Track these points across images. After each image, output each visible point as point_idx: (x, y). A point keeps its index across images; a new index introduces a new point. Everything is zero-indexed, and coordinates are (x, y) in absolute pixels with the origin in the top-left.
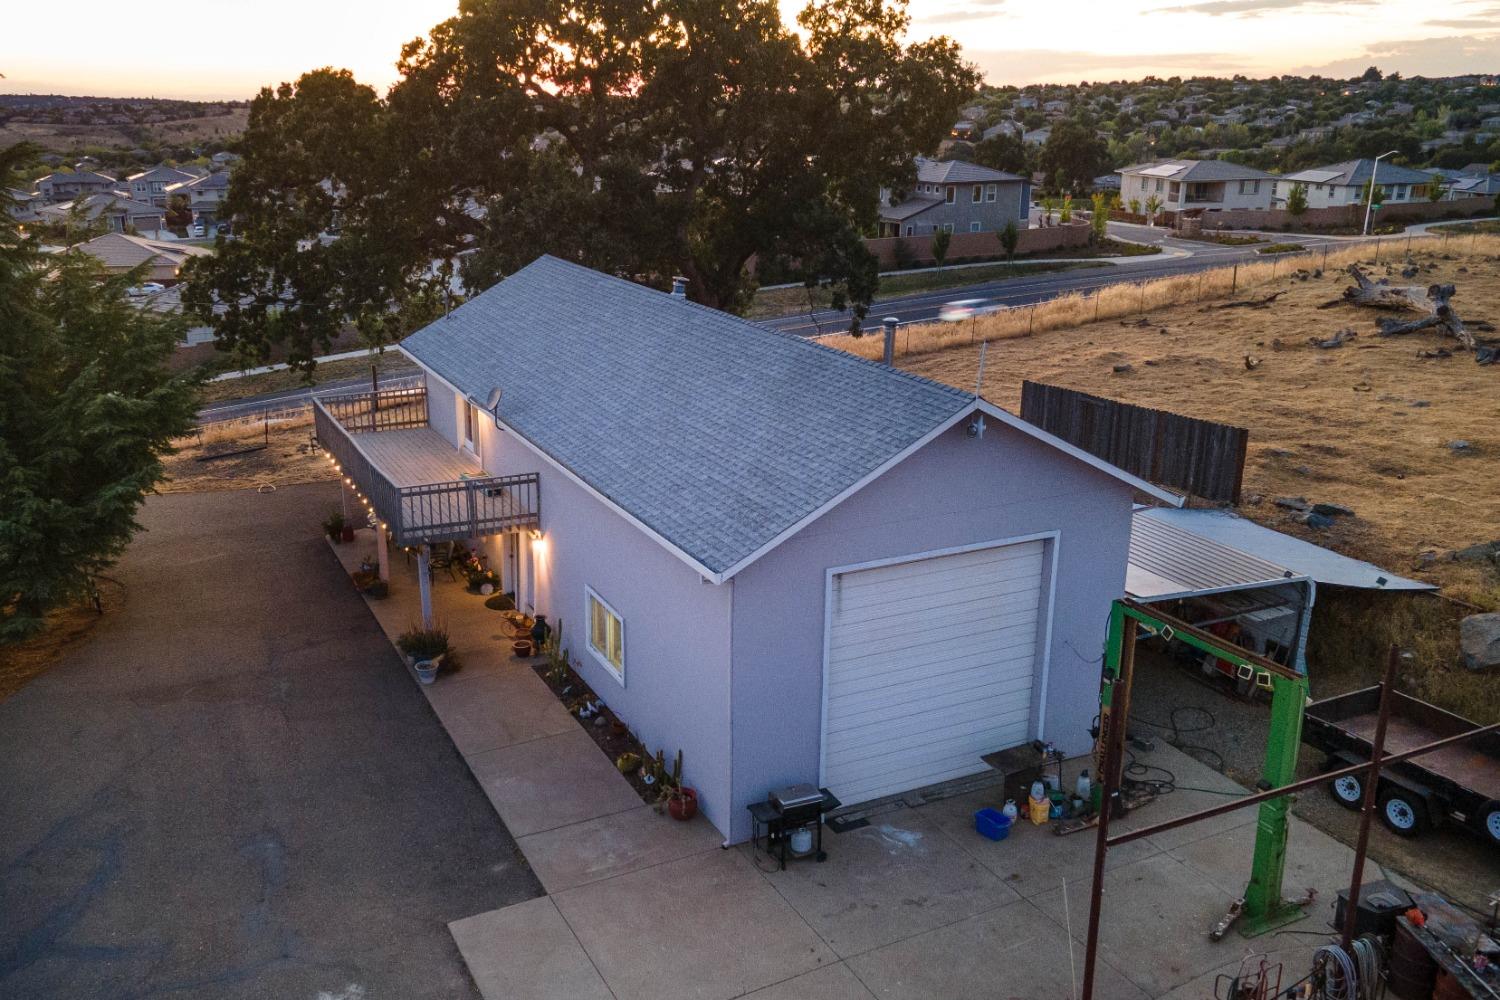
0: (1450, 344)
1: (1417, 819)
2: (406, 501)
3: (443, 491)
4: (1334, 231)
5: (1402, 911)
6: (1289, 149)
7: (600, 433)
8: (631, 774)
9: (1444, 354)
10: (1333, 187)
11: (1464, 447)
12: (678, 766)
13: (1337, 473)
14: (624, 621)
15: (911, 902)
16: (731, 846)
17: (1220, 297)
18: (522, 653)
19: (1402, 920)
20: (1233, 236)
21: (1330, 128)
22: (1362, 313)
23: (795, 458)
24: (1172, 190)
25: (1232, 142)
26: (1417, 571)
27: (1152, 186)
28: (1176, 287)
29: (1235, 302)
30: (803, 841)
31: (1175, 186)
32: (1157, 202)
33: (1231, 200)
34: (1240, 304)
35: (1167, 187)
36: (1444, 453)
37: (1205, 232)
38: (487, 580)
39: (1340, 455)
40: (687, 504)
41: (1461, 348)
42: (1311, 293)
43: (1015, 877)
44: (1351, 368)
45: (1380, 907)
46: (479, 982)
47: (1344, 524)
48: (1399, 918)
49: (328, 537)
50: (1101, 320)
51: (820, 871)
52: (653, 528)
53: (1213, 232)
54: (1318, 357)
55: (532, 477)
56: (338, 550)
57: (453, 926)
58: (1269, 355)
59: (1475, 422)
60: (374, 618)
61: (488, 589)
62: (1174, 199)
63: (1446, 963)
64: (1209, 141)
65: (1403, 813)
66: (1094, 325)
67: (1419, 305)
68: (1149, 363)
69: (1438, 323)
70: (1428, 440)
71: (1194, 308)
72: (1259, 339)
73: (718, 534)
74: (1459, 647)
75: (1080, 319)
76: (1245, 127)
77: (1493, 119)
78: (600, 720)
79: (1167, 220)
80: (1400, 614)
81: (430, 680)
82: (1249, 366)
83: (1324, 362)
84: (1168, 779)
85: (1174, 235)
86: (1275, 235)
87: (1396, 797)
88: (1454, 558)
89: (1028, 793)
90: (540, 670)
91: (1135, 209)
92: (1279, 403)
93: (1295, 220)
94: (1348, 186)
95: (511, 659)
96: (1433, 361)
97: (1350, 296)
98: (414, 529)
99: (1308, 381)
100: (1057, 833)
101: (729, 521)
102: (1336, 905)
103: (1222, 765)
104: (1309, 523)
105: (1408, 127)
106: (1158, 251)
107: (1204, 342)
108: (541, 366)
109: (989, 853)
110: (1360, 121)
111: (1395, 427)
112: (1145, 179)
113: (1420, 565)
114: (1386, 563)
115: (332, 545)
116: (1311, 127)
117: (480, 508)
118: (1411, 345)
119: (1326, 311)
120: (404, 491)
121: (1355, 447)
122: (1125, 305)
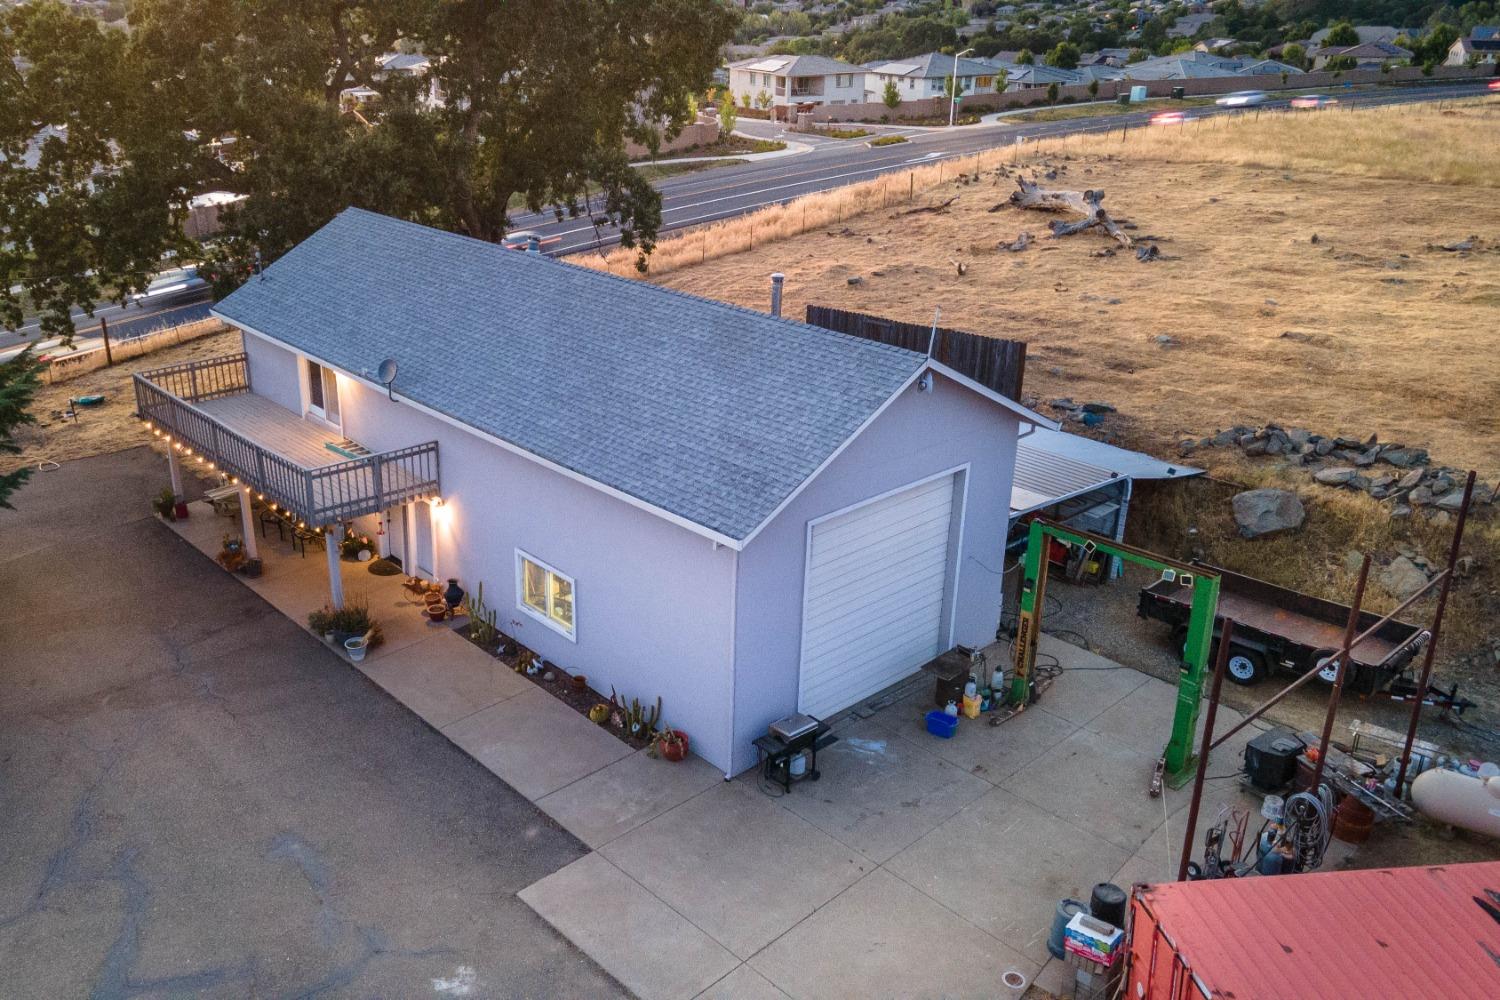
0: (1112, 244)
1: (1255, 669)
2: (316, 483)
3: (350, 469)
4: (926, 122)
5: (1299, 751)
6: (847, 38)
7: (526, 403)
8: (606, 723)
9: (1111, 253)
10: (913, 79)
11: (1168, 341)
12: (657, 712)
13: (1083, 372)
14: (576, 581)
15: (908, 804)
16: (732, 778)
17: (900, 203)
18: (437, 618)
19: (1302, 758)
20: (843, 130)
21: (877, 16)
22: (1029, 215)
23: (764, 422)
24: (778, 84)
25: (795, 30)
26: (1184, 457)
27: (759, 80)
28: (858, 194)
29: (914, 208)
30: (799, 765)
31: (782, 81)
32: (767, 96)
33: (831, 93)
34: (923, 210)
35: (773, 81)
36: (1155, 347)
37: (818, 125)
38: (363, 547)
39: (1076, 355)
40: (668, 473)
41: (1121, 247)
42: (977, 197)
43: (979, 768)
44: (1041, 270)
45: (1284, 751)
46: (577, 942)
47: (1109, 418)
48: (1299, 757)
49: (159, 516)
50: (808, 231)
51: (819, 788)
52: (641, 498)
53: (824, 125)
54: (1012, 260)
55: (430, 446)
56: (178, 528)
57: (521, 894)
58: (971, 260)
59: (1164, 317)
60: (258, 596)
61: (365, 555)
62: (781, 93)
63: (1346, 787)
64: (775, 28)
65: (1243, 666)
66: (804, 237)
67: (1075, 208)
68: (876, 274)
69: (1098, 224)
70: (1138, 336)
71: (884, 216)
72: (956, 245)
73: (718, 501)
74: (1234, 519)
75: (789, 231)
76: (805, 15)
77: (1006, 8)
78: (549, 675)
79: (781, 114)
80: (1182, 496)
81: (361, 657)
82: (961, 272)
83: (1020, 265)
84: (1054, 663)
85: (791, 130)
86: (877, 126)
87: (1236, 654)
88: (1210, 444)
89: (962, 692)
90: (464, 631)
91: (748, 104)
92: (1003, 307)
93: (892, 113)
94: (925, 78)
95: (428, 624)
96: (1105, 260)
97: (1015, 200)
98: (324, 510)
99: (1014, 284)
100: (993, 723)
101: (723, 488)
102: (1244, 753)
103: (1086, 643)
104: (1085, 421)
105: (940, 16)
106: (782, 147)
107: (909, 250)
108: (412, 332)
109: (946, 749)
110: (901, 9)
111: (1106, 325)
112: (752, 74)
113: (1185, 453)
114: (1157, 452)
115: (167, 523)
116: (861, 14)
117: (385, 482)
118: (1079, 246)
119: (995, 214)
120: (314, 473)
121: (1085, 347)
122: (824, 215)
